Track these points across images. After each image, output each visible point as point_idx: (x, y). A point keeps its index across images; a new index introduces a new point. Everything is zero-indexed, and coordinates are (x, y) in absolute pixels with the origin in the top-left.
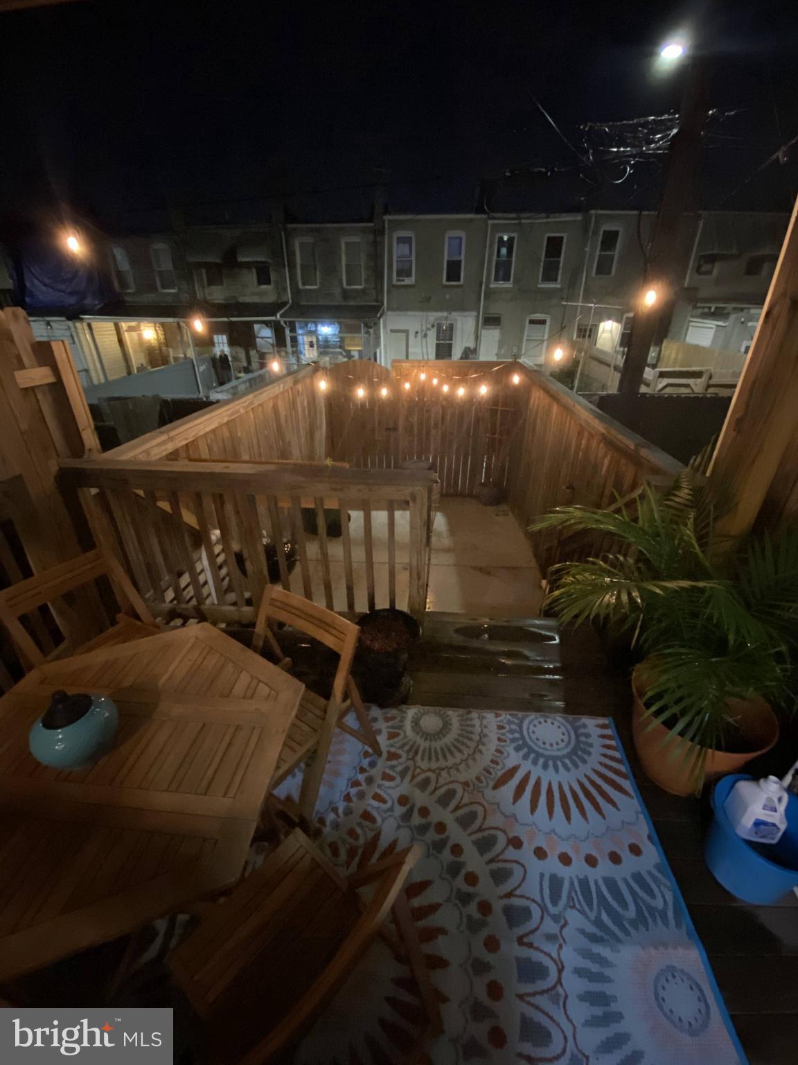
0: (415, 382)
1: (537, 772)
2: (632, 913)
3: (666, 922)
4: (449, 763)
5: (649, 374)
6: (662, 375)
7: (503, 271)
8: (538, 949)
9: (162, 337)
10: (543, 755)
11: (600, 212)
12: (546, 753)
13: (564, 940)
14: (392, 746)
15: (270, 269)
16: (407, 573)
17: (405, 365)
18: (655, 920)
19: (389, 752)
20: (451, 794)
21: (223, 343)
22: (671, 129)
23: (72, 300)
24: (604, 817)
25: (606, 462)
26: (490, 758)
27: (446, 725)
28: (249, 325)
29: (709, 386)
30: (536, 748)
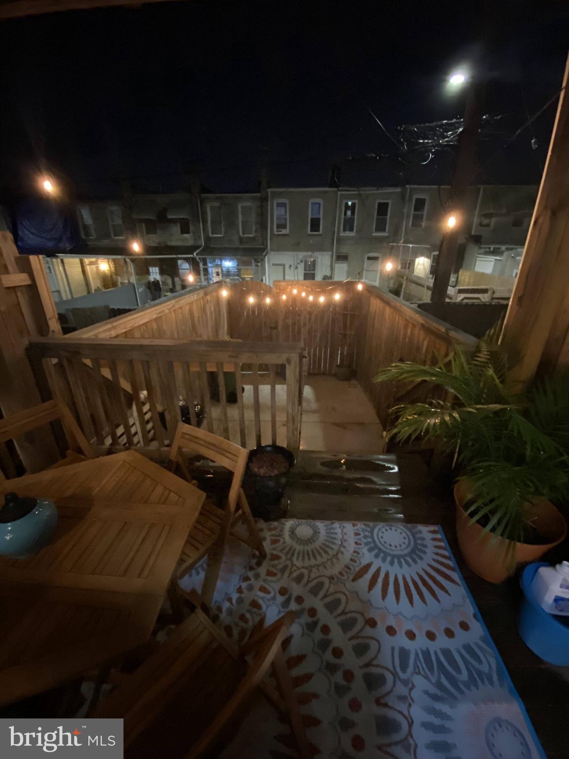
0: (290, 295)
1: (385, 567)
2: (464, 676)
3: (491, 682)
4: (318, 562)
5: (451, 291)
6: (461, 291)
7: (349, 225)
8: (391, 708)
9: (113, 269)
10: (390, 555)
11: (412, 186)
12: (391, 553)
13: (412, 700)
14: (275, 549)
15: (190, 224)
16: (285, 428)
17: (283, 284)
18: (482, 681)
19: (272, 554)
20: (320, 585)
21: (156, 273)
22: (459, 128)
23: (50, 244)
24: (439, 601)
25: (425, 343)
26: (350, 557)
27: (316, 532)
28: (175, 261)
29: (493, 299)
30: (385, 550)
